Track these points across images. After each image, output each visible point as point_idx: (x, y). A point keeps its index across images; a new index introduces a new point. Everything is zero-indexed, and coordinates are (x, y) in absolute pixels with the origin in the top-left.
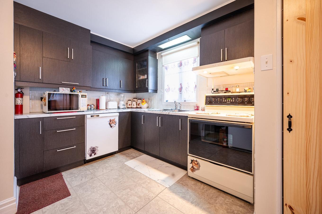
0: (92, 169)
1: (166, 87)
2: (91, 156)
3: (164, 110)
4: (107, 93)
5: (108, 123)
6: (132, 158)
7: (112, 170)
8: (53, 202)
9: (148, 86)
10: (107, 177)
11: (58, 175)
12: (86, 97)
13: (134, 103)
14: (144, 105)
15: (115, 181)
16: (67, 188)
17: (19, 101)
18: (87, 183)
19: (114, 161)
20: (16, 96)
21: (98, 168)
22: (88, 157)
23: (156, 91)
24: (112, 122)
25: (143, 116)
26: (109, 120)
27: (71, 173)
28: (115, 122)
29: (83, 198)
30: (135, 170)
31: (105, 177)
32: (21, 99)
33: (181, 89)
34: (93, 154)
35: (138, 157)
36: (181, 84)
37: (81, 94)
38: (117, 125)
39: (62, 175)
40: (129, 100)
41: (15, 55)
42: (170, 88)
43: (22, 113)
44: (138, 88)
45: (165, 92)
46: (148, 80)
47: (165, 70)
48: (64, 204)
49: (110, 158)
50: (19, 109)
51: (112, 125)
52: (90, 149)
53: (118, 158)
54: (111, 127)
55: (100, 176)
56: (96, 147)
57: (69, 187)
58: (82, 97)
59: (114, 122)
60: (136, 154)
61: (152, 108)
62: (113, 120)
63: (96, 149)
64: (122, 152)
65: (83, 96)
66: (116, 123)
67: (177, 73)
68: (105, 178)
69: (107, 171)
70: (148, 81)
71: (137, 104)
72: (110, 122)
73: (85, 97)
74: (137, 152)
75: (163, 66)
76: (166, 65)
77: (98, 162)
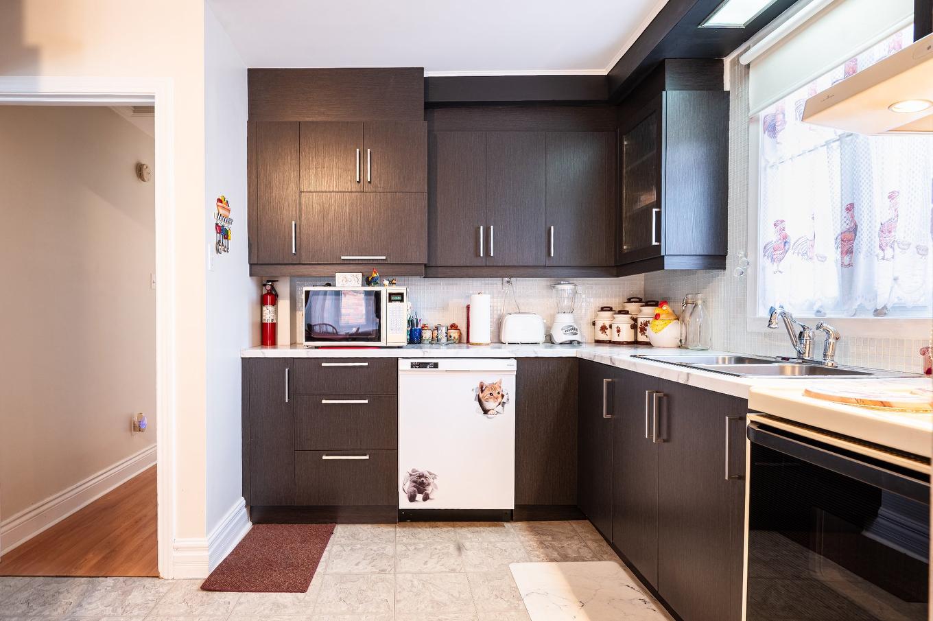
0: (405, 545)
1: (768, 235)
2: (412, 499)
3: (740, 360)
4: (508, 282)
5: (474, 395)
6: (555, 555)
7: (453, 570)
8: (266, 590)
9: (658, 239)
10: (420, 587)
11: (322, 528)
12: (402, 300)
13: (623, 322)
14: (665, 332)
15: (429, 610)
16: (314, 569)
17: (268, 312)
18: (361, 580)
19: (485, 544)
20: (263, 302)
21: (422, 546)
22: (404, 503)
23: (716, 258)
24: (487, 392)
25: (608, 383)
26: (478, 385)
27: (353, 536)
28: (503, 396)
29: (321, 613)
30: (521, 607)
31: (416, 583)
32: (270, 307)
33: (848, 241)
34: (419, 497)
35: (584, 561)
36: (850, 208)
37: (389, 291)
38: (511, 407)
39: (333, 530)
40: (603, 309)
41: (220, 204)
42: (792, 240)
43: (274, 343)
44: (630, 253)
45: (764, 262)
46: (660, 207)
47: (765, 139)
48: (278, 606)
49: (482, 529)
50: (267, 334)
51: (488, 405)
52: (411, 475)
53: (508, 539)
54: (486, 412)
55: (406, 572)
56: (430, 474)
57: (320, 569)
58: (390, 301)
59: (495, 394)
60: (586, 546)
61: (700, 347)
62: (493, 386)
63: (431, 480)
64: (537, 524)
65: (393, 298)
66: (505, 400)
67: (827, 144)
68: (413, 586)
69: (436, 567)
70: (659, 214)
71: (634, 327)
72: (482, 391)
73: (399, 298)
74: (595, 541)
75: (753, 120)
76: (770, 110)
77: (437, 531)
